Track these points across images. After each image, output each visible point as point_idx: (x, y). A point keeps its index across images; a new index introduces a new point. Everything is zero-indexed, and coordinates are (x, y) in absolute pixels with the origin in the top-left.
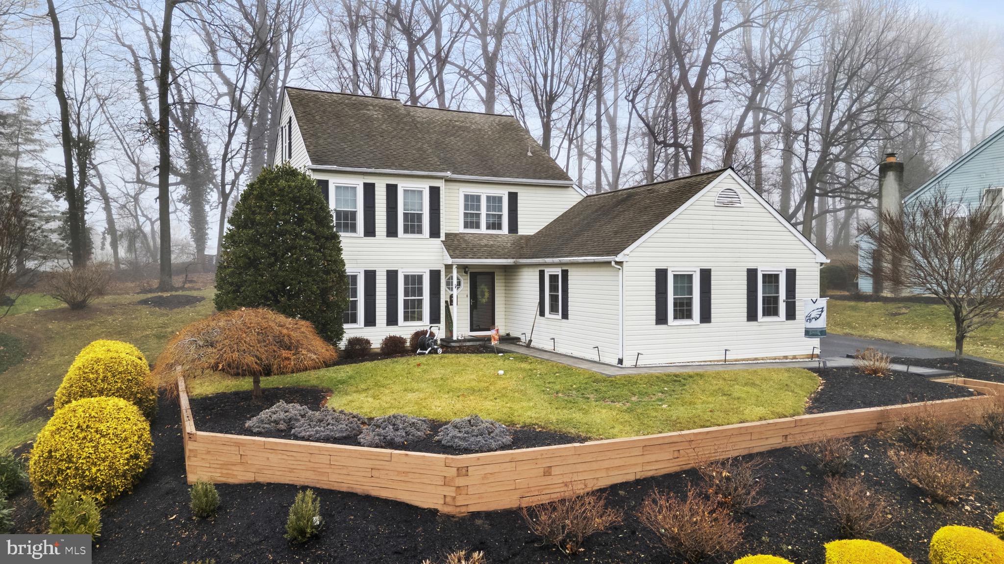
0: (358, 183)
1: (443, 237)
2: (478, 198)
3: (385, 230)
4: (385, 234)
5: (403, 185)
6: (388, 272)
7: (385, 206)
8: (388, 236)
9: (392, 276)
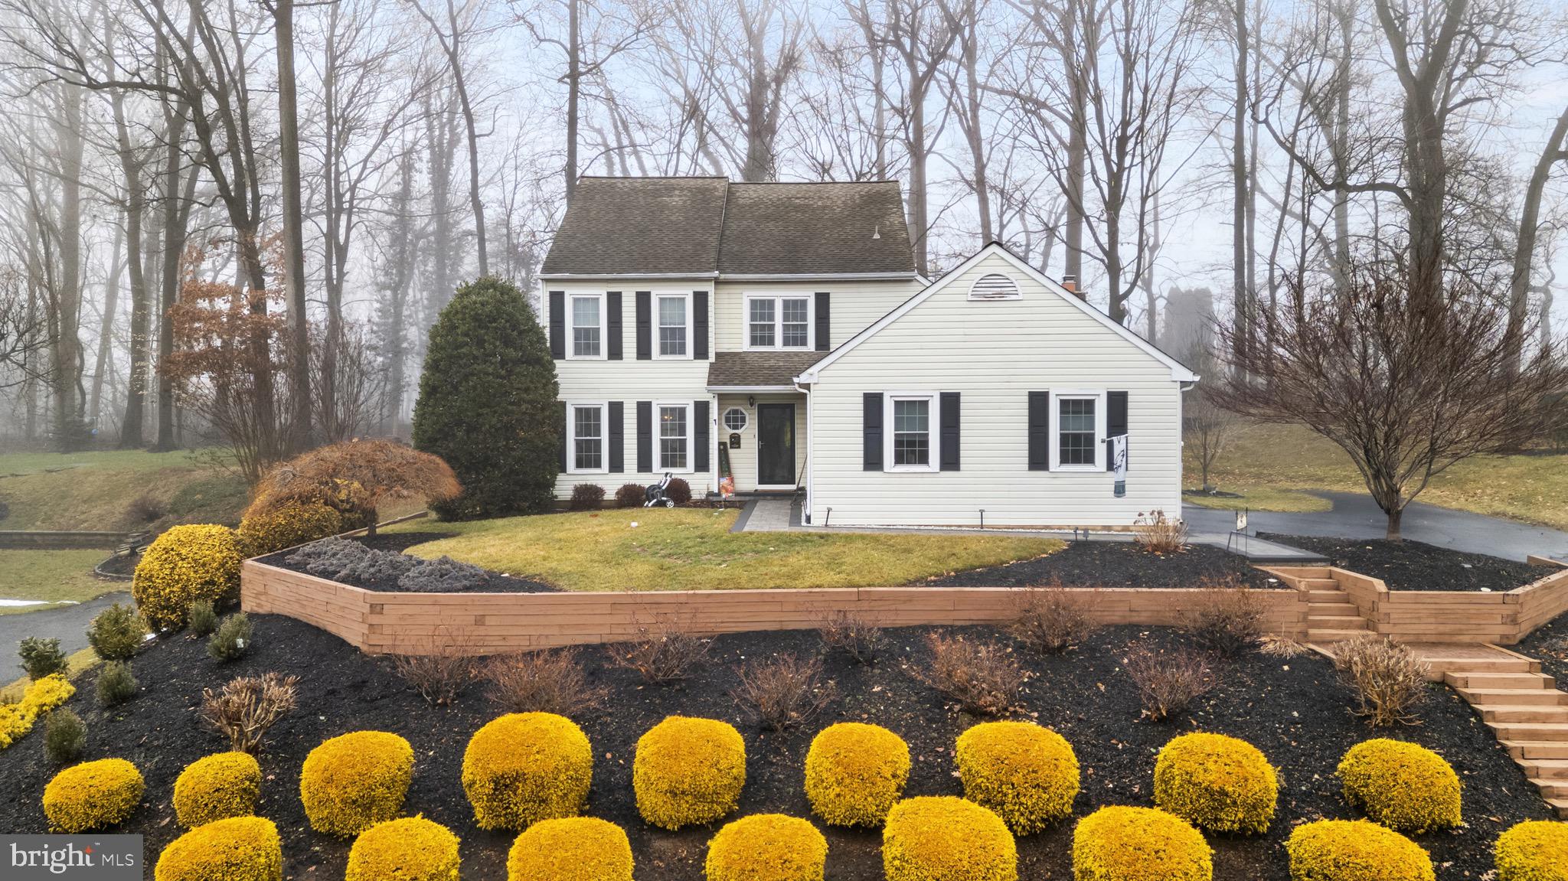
0: (601, 293)
1: (712, 358)
2: (771, 304)
3: (635, 350)
4: (635, 355)
5: (657, 292)
6: (639, 404)
7: (635, 319)
8: (638, 358)
9: (644, 409)
